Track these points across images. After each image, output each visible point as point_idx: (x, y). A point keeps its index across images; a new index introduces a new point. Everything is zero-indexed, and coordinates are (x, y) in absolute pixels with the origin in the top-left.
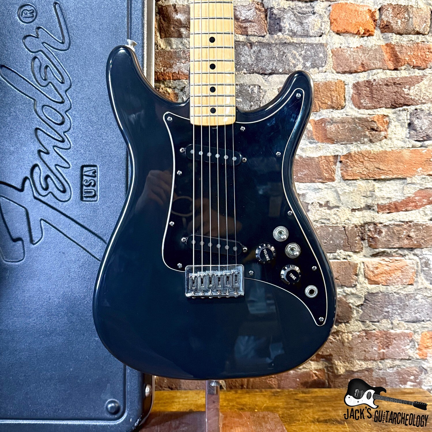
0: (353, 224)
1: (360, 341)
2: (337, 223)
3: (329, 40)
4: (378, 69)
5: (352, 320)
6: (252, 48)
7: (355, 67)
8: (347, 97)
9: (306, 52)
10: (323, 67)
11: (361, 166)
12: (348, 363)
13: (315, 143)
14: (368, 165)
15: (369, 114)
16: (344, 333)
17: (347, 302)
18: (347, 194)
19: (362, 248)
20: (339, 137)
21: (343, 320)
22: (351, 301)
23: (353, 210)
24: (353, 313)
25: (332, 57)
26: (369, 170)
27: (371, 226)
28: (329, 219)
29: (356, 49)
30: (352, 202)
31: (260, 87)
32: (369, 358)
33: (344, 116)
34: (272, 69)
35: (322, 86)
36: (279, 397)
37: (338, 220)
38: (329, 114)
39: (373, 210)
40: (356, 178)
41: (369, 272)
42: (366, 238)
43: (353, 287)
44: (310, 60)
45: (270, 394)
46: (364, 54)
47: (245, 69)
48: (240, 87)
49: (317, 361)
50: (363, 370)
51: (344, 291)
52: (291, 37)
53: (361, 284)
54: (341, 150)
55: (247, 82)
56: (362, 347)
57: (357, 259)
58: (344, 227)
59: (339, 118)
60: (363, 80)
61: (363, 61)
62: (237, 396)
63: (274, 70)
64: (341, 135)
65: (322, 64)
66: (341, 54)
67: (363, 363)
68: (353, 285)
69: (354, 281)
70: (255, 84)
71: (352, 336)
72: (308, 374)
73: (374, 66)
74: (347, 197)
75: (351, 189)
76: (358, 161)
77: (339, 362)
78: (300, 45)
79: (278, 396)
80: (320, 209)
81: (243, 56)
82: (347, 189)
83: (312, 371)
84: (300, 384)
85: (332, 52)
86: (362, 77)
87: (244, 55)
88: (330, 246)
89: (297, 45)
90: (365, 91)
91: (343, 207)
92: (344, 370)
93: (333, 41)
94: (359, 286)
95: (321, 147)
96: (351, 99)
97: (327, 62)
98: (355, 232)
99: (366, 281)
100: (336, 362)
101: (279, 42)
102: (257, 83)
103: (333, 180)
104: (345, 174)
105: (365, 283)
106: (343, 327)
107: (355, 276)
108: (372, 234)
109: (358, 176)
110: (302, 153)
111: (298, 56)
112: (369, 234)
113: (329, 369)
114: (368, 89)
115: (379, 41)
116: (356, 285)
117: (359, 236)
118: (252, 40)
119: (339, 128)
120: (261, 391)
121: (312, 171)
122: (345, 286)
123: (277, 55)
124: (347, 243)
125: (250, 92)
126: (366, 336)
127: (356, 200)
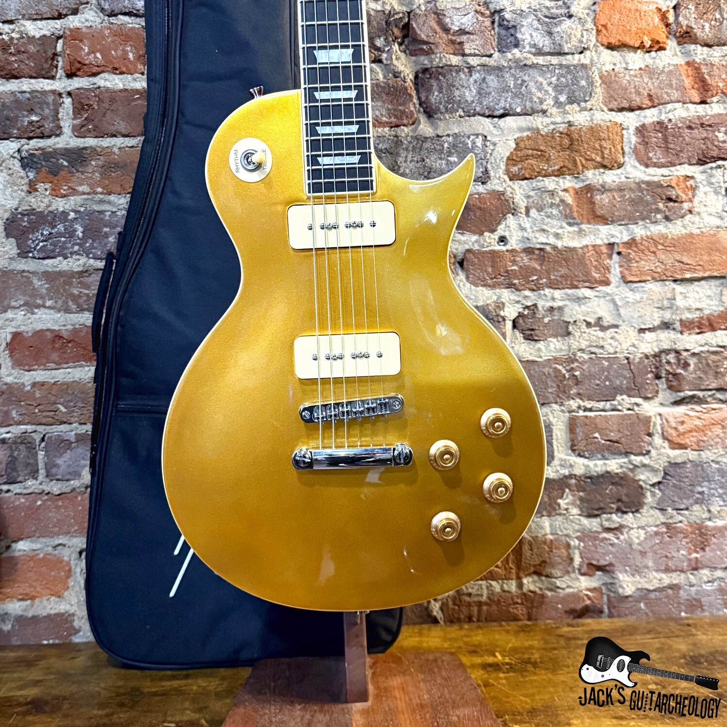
0: (642, 353)
1: (657, 541)
2: (616, 352)
3: (595, 58)
4: (674, 102)
5: (645, 507)
6: (471, 76)
7: (638, 100)
8: (626, 149)
9: (558, 79)
10: (586, 101)
11: (652, 258)
12: (640, 576)
13: (577, 224)
14: (663, 257)
15: (663, 176)
16: (632, 528)
17: (637, 478)
18: (630, 304)
19: (657, 392)
20: (616, 214)
21: (629, 507)
22: (642, 477)
23: (642, 331)
24: (645, 497)
25: (600, 85)
26: (665, 265)
27: (670, 355)
28: (602, 347)
29: (639, 72)
30: (640, 317)
31: (486, 137)
32: (674, 568)
33: (623, 179)
34: (504, 108)
35: (586, 133)
36: (531, 634)
37: (617, 347)
38: (598, 177)
39: (674, 329)
40: (644, 278)
41: (669, 429)
42: (663, 375)
43: (644, 455)
44: (565, 92)
45: (516, 628)
46: (651, 79)
47: (460, 110)
48: (454, 138)
49: (590, 575)
50: (664, 587)
51: (630, 462)
52: (534, 55)
53: (657, 449)
54: (618, 234)
55: (464, 129)
56: (662, 551)
57: (649, 408)
58: (628, 359)
59: (614, 184)
60: (651, 121)
61: (650, 90)
62: (463, 633)
63: (507, 110)
64: (618, 210)
65: (585, 97)
66: (615, 81)
67: (664, 576)
68: (644, 452)
69: (646, 445)
70: (477, 132)
71: (645, 534)
72: (576, 597)
73: (668, 98)
74: (630, 310)
75: (638, 296)
76: (647, 252)
77: (625, 575)
78: (548, 68)
79: (529, 632)
80: (587, 331)
81: (457, 89)
82: (631, 297)
83: (581, 591)
84: (563, 612)
85: (601, 78)
86: (650, 116)
87: (460, 87)
88: (605, 390)
89: (544, 69)
90: (655, 137)
91: (624, 327)
92: (634, 589)
93: (601, 60)
94: (653, 453)
95: (587, 230)
96: (633, 152)
97: (593, 95)
98: (645, 367)
99: (666, 444)
100: (621, 576)
101: (515, 64)
102: (481, 132)
103: (607, 283)
104: (626, 272)
105: (664, 448)
106: (629, 519)
107: (647, 437)
108: (672, 368)
109: (648, 275)
110: (556, 241)
111: (546, 86)
112: (668, 368)
113: (609, 586)
114: (660, 135)
115: (675, 57)
116: (648, 452)
117: (651, 372)
118: (472, 63)
119: (615, 199)
120: (501, 626)
121: (573, 270)
122: (632, 453)
123: (512, 86)
124: (633, 384)
125: (470, 145)
126: (667, 532)
127: (645, 315)
